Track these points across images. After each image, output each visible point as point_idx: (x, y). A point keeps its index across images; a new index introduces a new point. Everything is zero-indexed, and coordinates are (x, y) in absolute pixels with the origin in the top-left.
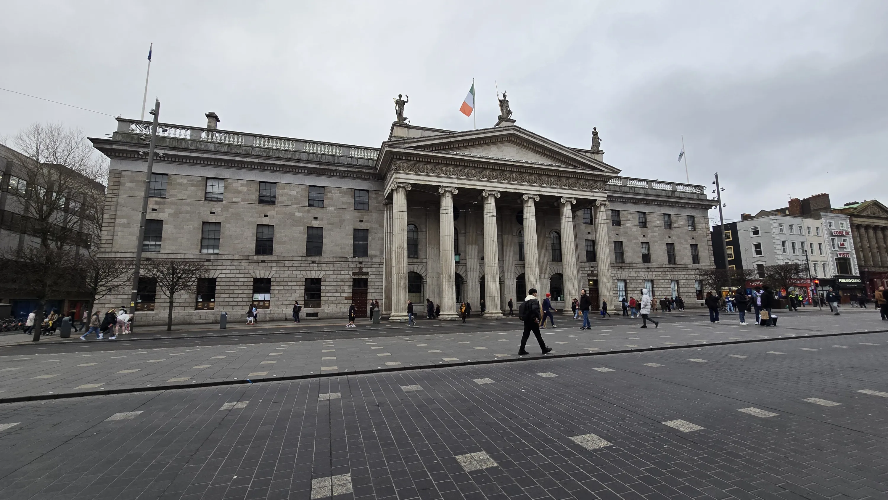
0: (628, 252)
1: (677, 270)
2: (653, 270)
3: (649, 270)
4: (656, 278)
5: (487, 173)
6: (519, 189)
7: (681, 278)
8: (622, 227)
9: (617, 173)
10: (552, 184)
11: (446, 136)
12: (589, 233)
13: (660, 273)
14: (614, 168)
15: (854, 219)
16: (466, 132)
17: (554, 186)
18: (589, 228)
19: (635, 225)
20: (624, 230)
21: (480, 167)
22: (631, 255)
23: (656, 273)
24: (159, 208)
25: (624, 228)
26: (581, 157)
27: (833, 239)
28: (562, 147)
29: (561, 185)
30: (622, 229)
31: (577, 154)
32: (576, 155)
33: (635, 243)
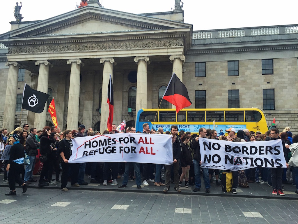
0: (244, 99)
2: (277, 117)
3: (271, 116)
4: (279, 125)
5: (72, 46)
6: (97, 55)
8: (240, 76)
10: (126, 48)
11: (35, 25)
12: (200, 85)
13: (287, 119)
16: (50, 19)
17: (129, 49)
18: (200, 80)
19: (257, 73)
20: (242, 79)
21: (66, 43)
22: (248, 102)
23: (280, 119)
25: (242, 77)
26: (150, 20)
28: (131, 15)
29: (135, 47)
30: (240, 78)
31: (146, 18)
33: (254, 90)
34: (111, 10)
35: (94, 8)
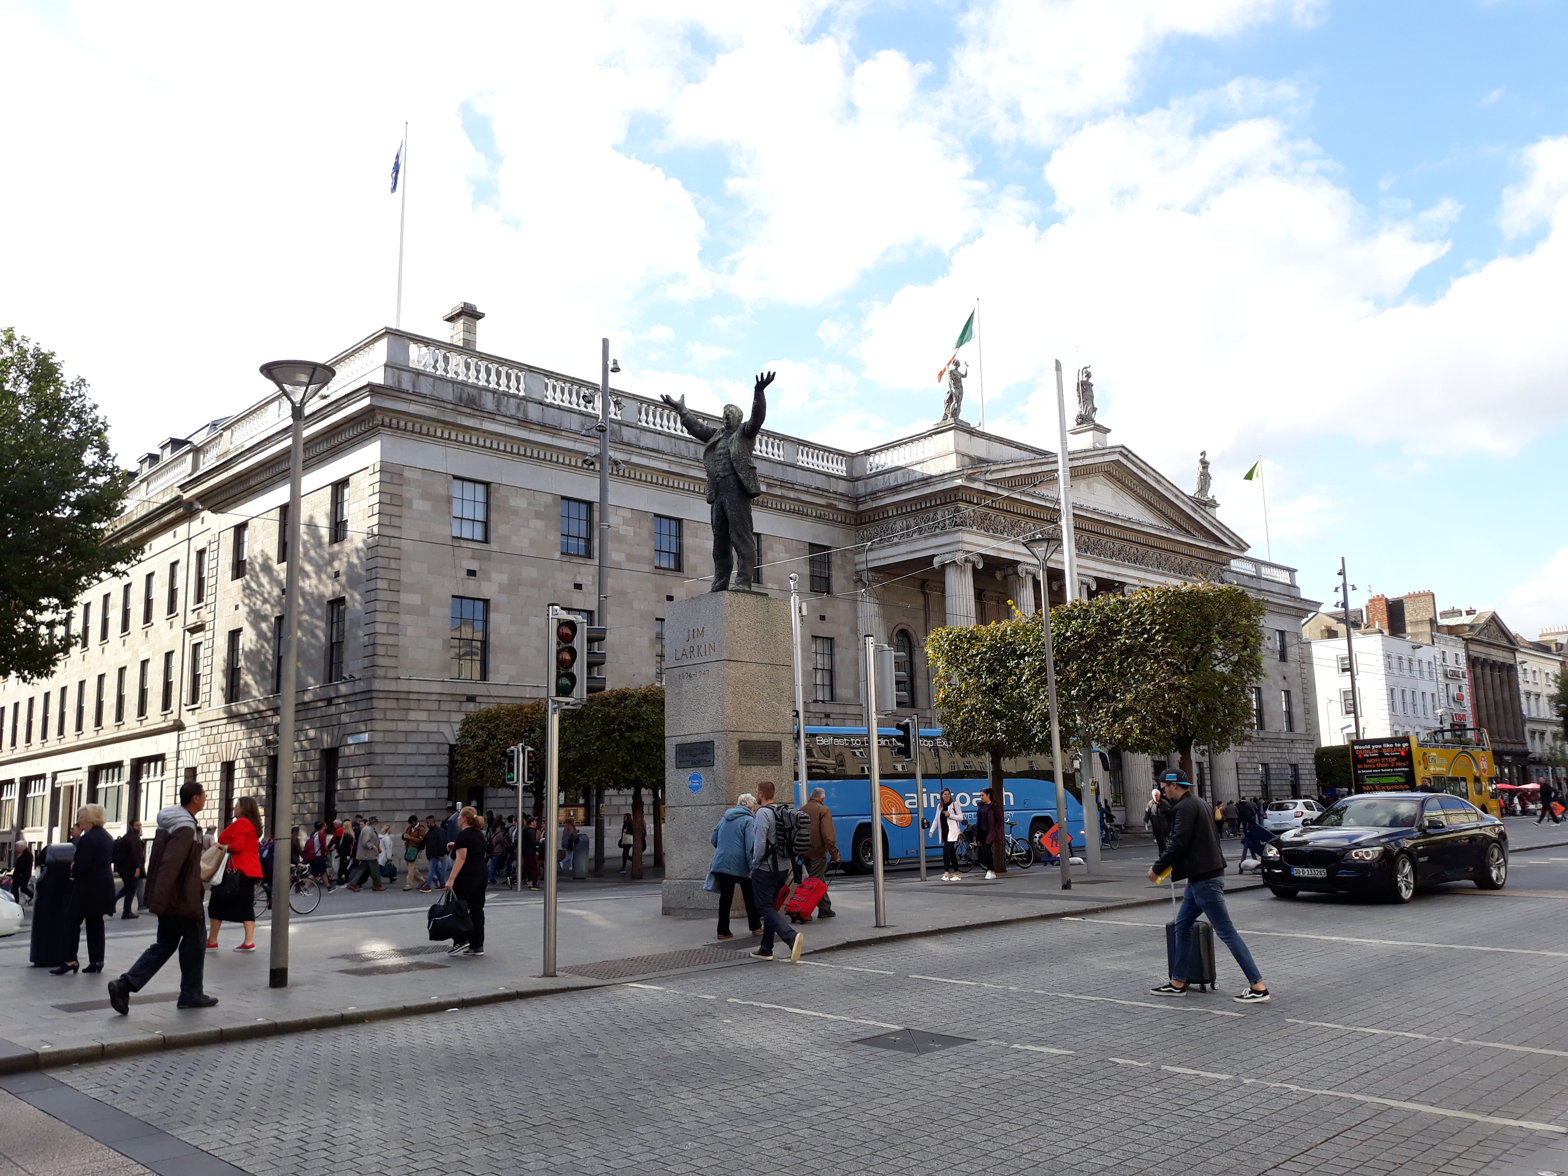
1: (1267, 744)
4: (1241, 760)
7: (1272, 761)
9: (1244, 550)
11: (1039, 461)
13: (1246, 749)
14: (1242, 540)
15: (1471, 647)
24: (481, 569)
27: (1447, 685)
31: (1198, 509)
32: (1195, 511)
34: (1154, 470)
35: (1130, 456)
